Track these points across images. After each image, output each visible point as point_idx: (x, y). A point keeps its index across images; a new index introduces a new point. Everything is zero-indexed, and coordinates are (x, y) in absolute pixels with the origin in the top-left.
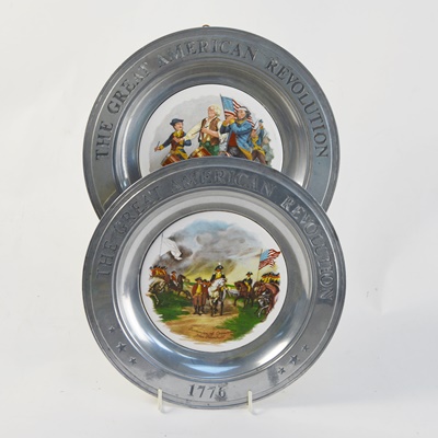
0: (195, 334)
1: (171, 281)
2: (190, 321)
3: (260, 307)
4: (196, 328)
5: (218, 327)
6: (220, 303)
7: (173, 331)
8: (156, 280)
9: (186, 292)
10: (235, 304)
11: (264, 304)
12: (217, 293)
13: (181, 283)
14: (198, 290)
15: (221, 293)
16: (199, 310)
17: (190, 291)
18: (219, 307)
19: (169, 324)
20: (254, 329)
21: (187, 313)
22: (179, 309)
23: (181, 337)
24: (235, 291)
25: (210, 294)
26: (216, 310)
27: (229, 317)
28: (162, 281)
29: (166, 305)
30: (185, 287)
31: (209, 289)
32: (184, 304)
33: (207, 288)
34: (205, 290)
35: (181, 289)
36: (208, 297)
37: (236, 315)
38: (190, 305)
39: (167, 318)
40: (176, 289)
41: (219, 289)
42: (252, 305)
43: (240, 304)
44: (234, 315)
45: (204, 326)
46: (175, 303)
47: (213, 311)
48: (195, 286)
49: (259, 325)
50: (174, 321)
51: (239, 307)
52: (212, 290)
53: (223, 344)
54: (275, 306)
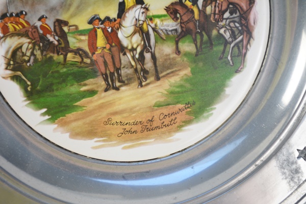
0: (120, 129)
1: (43, 38)
2: (101, 107)
3: (226, 43)
4: (117, 118)
5: (159, 105)
6: (148, 56)
7: (75, 135)
8: (12, 43)
9: (78, 51)
10: (178, 51)
11: (234, 36)
12: (137, 39)
13: (63, 36)
14: (101, 41)
15: (145, 35)
16: (113, 81)
17: (85, 47)
18: (149, 65)
19: (63, 124)
20: (228, 90)
21: (92, 93)
22: (74, 89)
23: (93, 142)
24: (169, 24)
25: (125, 43)
26: (146, 72)
27: (175, 80)
28: (25, 40)
29: (49, 88)
30: (73, 42)
31: (120, 35)
32: (80, 77)
33: (114, 32)
34: (112, 37)
35: (66, 49)
36: (123, 49)
37: (187, 72)
38: (94, 74)
39: (56, 112)
40: (56, 49)
41: (139, 29)
42: (210, 43)
43: (187, 47)
44: (182, 73)
45: (131, 110)
46: (64, 79)
47: (141, 76)
48: (92, 34)
49: (236, 79)
50: (71, 116)
51: (187, 54)
52: (126, 34)
53: (177, 135)
54: (255, 33)
